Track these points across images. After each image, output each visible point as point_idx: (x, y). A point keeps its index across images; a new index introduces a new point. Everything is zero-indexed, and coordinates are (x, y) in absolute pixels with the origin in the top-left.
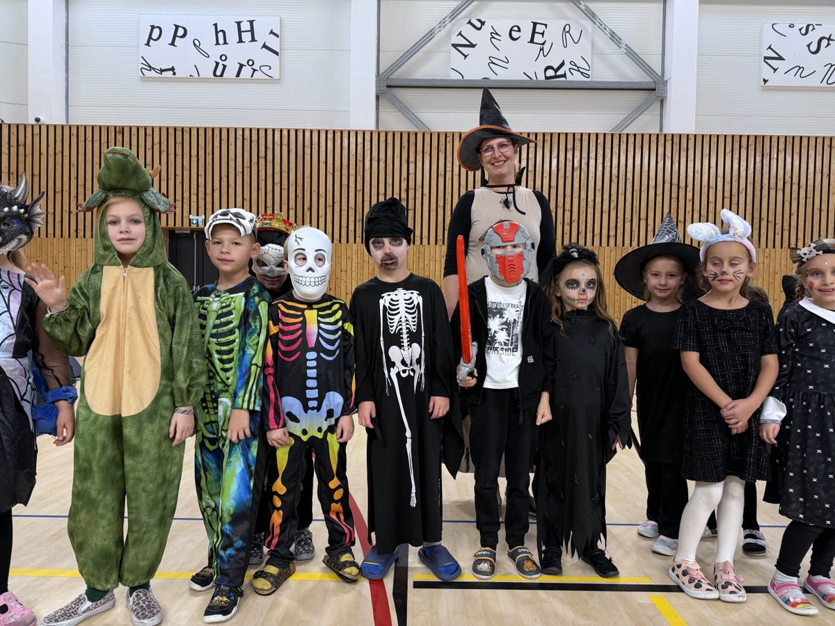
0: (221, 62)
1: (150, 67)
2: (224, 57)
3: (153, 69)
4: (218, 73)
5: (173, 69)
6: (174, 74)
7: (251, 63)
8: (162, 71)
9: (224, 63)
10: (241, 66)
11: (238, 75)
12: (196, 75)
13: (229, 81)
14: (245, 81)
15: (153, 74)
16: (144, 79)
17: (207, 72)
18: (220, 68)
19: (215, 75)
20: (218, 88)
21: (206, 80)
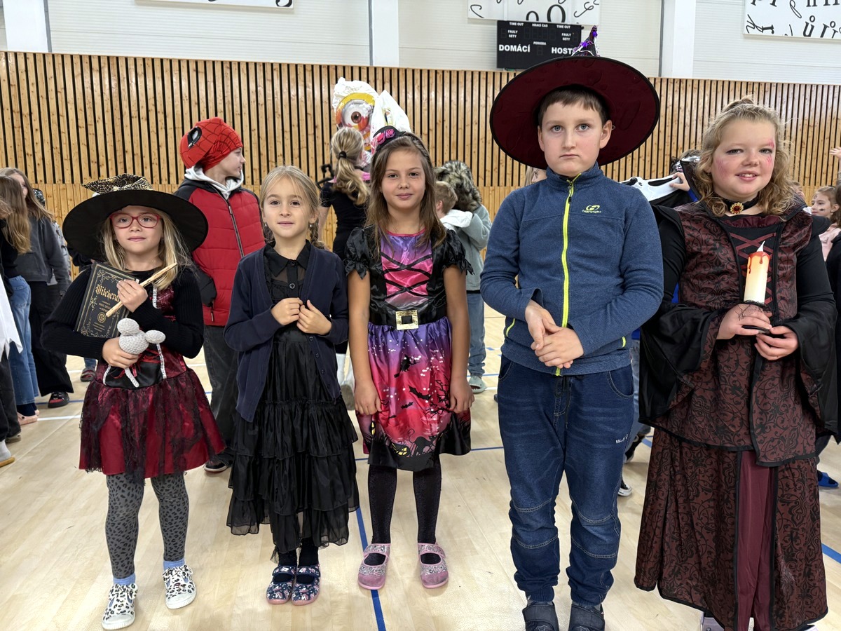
0: (810, 23)
1: (754, 25)
2: (812, 18)
3: (757, 27)
4: (807, 33)
5: (772, 28)
6: (773, 32)
7: (833, 24)
8: (764, 29)
9: (813, 24)
10: (826, 27)
11: (822, 36)
12: (790, 35)
13: (815, 41)
14: (828, 42)
15: (755, 32)
16: (748, 37)
17: (798, 33)
18: (809, 28)
19: (804, 35)
20: (806, 47)
21: (797, 40)
